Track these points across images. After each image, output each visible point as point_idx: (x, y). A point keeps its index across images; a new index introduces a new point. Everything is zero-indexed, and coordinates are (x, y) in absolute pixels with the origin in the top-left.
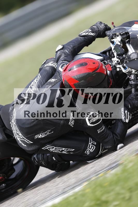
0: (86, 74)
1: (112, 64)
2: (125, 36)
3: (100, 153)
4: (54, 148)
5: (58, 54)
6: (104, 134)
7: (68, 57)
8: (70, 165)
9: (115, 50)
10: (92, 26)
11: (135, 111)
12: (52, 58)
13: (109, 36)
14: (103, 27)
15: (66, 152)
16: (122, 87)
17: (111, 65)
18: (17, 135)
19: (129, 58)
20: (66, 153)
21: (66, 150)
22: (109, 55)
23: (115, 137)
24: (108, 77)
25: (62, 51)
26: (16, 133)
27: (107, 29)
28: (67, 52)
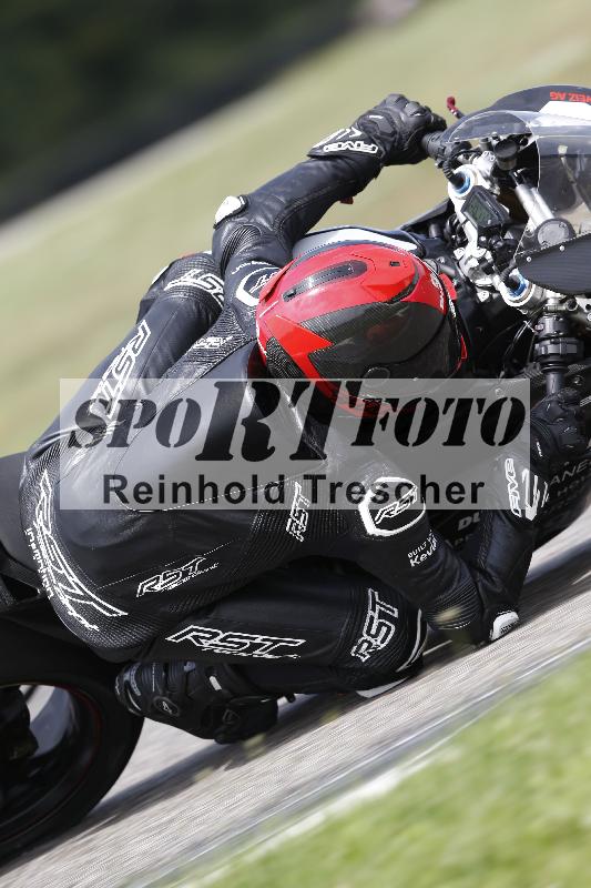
0: (361, 312)
1: (457, 272)
2: (510, 151)
3: (414, 652)
4: (218, 634)
5: (225, 234)
6: (437, 570)
7: (270, 245)
8: (279, 715)
9: (469, 212)
10: (364, 116)
11: (557, 477)
12: (194, 256)
13: (439, 154)
14: (412, 119)
15: (270, 653)
16: (503, 373)
17: (451, 278)
18: (60, 584)
19: (532, 243)
20: (270, 657)
21: (269, 643)
22: (441, 235)
23: (479, 584)
24: (451, 323)
25: (244, 219)
26: (56, 573)
27: (430, 125)
28: (265, 224)
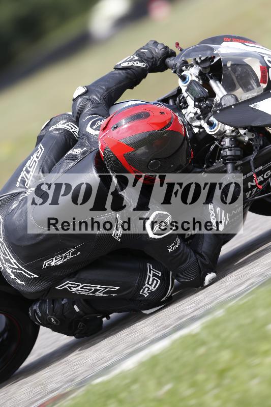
0: (147, 135)
2: (207, 65)
3: (168, 292)
5: (78, 104)
6: (180, 254)
7: (100, 108)
9: (189, 92)
10: (138, 50)
13: (174, 67)
14: (161, 51)
15: (104, 293)
16: (205, 166)
18: (7, 263)
19: (219, 105)
20: (104, 295)
21: (103, 289)
23: (200, 259)
25: (87, 97)
27: (169, 54)
28: (97, 99)
